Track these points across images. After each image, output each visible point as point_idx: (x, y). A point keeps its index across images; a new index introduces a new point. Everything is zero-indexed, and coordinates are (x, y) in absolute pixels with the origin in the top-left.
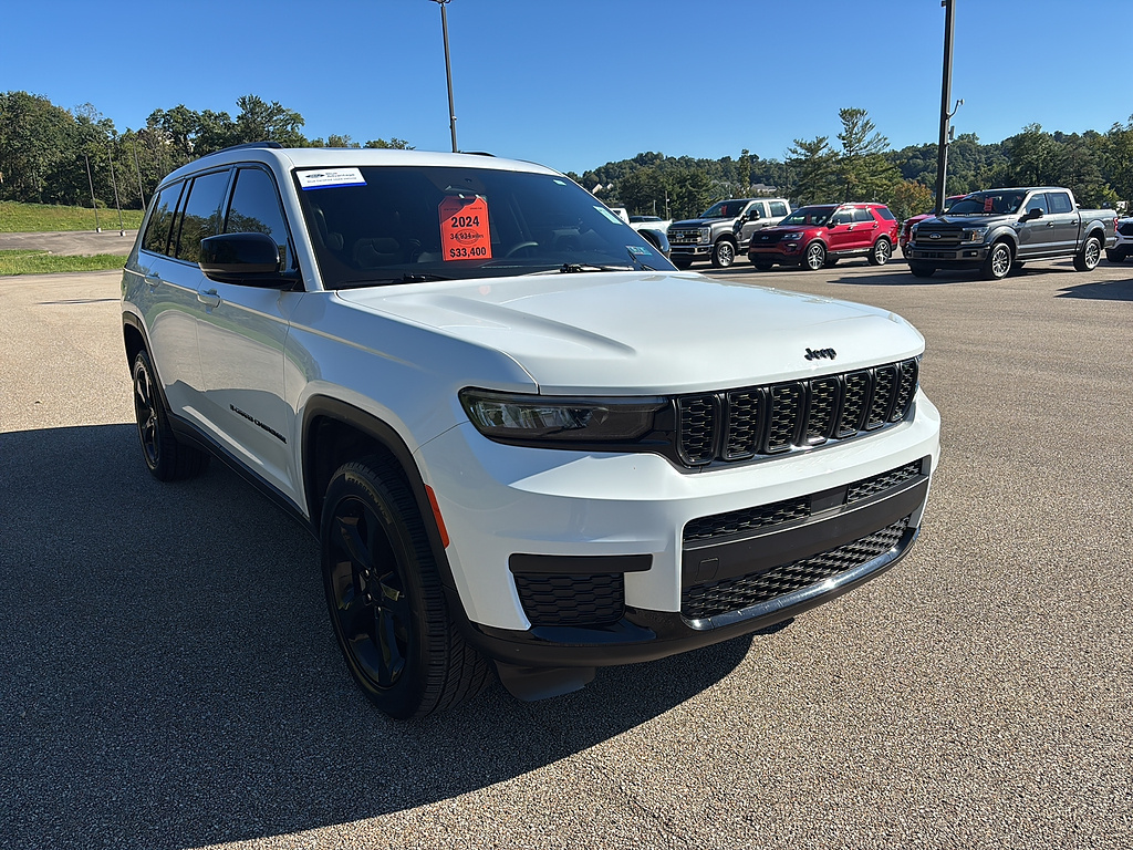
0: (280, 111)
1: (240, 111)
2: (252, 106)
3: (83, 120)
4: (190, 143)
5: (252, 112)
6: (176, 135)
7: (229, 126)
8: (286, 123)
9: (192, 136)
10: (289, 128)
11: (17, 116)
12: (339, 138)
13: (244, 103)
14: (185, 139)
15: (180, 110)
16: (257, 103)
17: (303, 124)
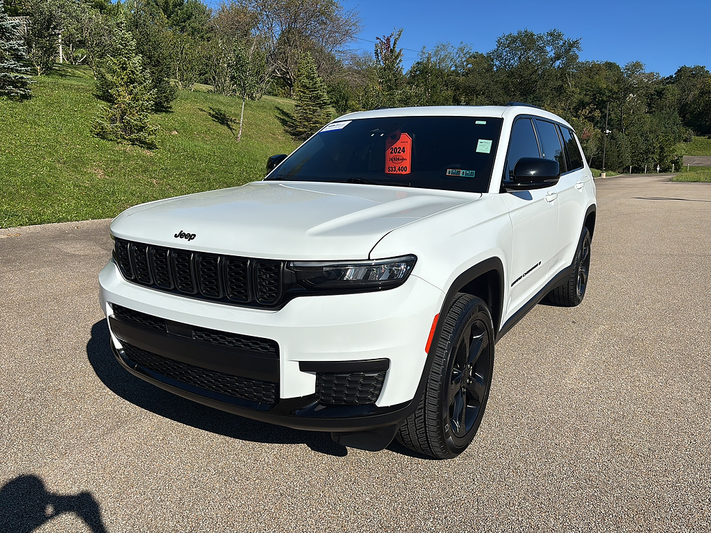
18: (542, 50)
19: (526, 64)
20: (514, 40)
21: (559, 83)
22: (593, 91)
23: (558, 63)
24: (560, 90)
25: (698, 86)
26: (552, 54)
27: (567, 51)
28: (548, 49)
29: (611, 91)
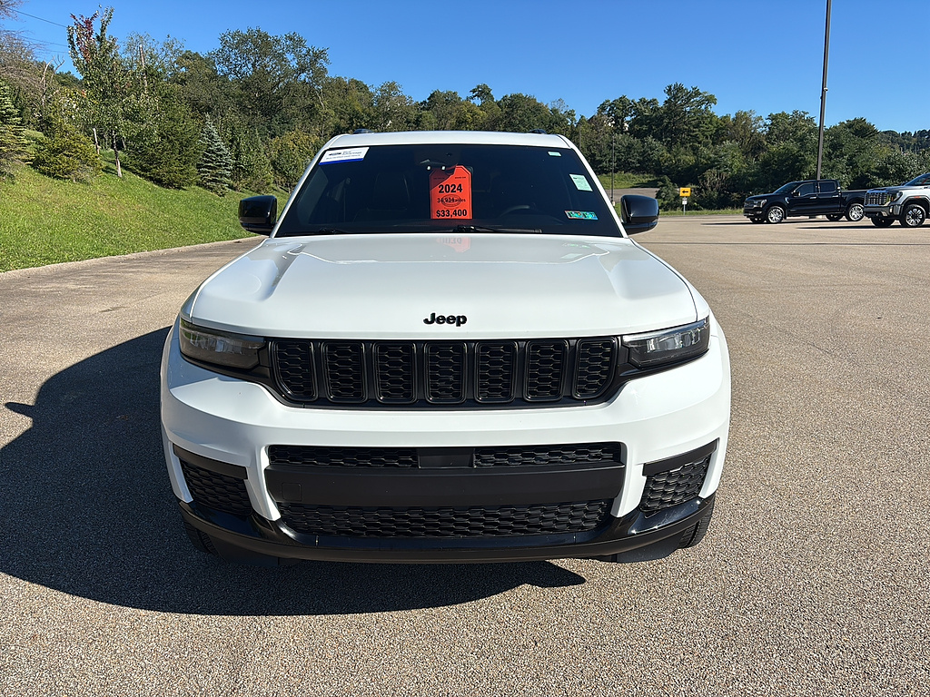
0: (697, 93)
1: (666, 97)
2: (675, 92)
3: (554, 111)
4: (626, 124)
5: (675, 97)
6: (616, 118)
7: (656, 110)
8: (701, 103)
9: (628, 118)
10: (703, 107)
11: (512, 111)
12: (745, 113)
13: (670, 89)
14: (623, 121)
15: (622, 100)
16: (679, 89)
17: (715, 104)
18: (280, 57)
19: (262, 74)
20: (244, 40)
21: (309, 102)
22: (349, 114)
23: (303, 76)
24: (311, 111)
25: (455, 114)
26: (294, 64)
27: (313, 62)
28: (289, 56)
29: (369, 115)
